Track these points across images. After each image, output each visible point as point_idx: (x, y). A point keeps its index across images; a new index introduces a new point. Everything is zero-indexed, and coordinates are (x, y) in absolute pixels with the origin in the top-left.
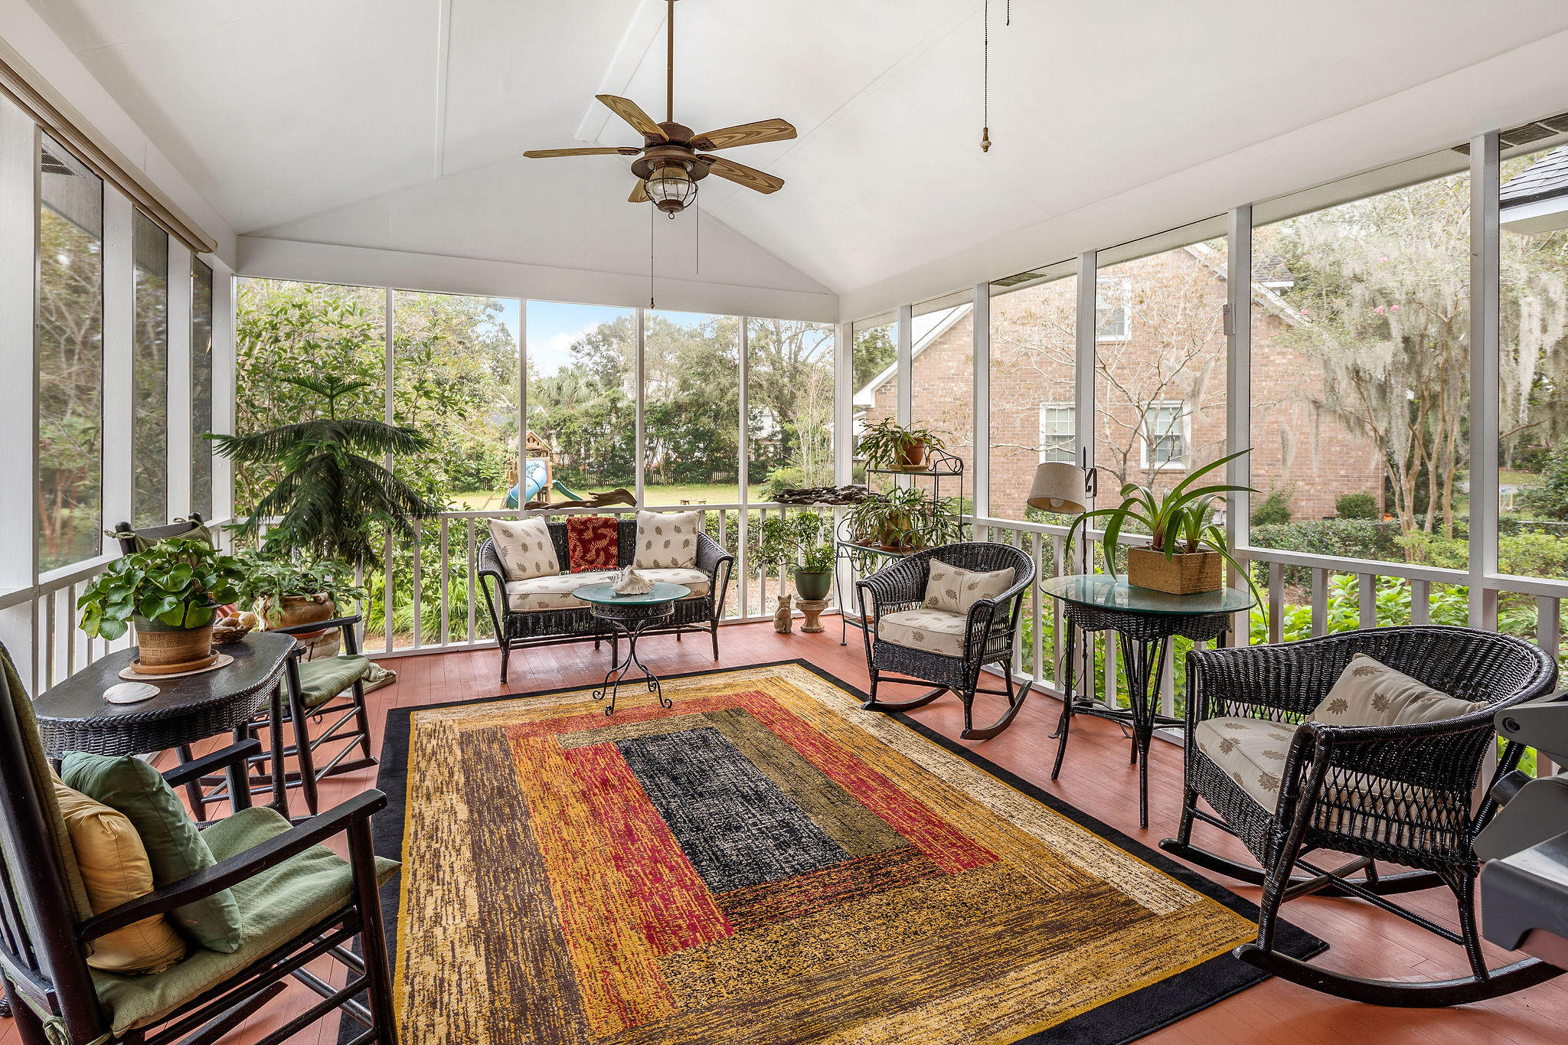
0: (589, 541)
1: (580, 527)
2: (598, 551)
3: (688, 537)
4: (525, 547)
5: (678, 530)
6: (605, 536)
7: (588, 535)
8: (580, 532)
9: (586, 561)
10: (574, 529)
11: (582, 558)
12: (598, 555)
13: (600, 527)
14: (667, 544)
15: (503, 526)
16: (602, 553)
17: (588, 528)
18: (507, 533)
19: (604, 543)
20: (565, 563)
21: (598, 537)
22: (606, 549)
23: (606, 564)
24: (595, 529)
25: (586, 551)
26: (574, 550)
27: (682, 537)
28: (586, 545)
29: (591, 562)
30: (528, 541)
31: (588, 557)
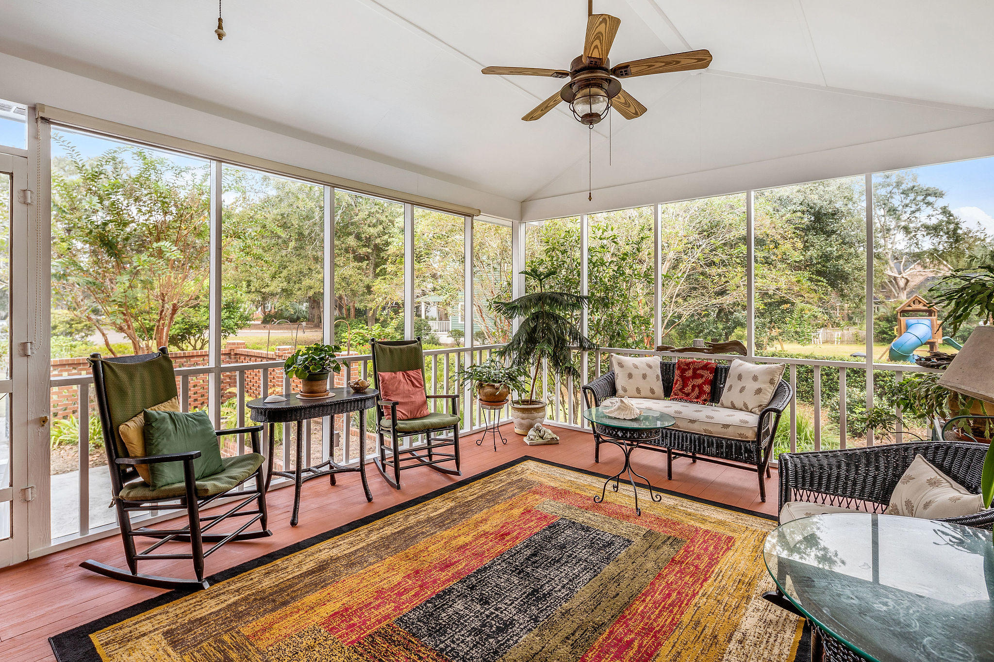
0: (688, 378)
1: (684, 367)
2: (694, 387)
3: (762, 386)
4: (630, 376)
5: (755, 378)
6: (702, 376)
7: (689, 373)
8: (683, 371)
9: (683, 393)
10: (679, 368)
11: (681, 390)
12: (693, 390)
13: (698, 369)
14: (742, 390)
15: (619, 359)
16: (697, 389)
17: (689, 369)
18: (621, 365)
19: (700, 381)
20: (668, 392)
21: (695, 376)
22: (700, 387)
23: (698, 397)
24: (695, 370)
25: (685, 385)
26: (676, 384)
27: (757, 386)
28: (685, 380)
29: (688, 395)
30: (635, 372)
31: (686, 390)
